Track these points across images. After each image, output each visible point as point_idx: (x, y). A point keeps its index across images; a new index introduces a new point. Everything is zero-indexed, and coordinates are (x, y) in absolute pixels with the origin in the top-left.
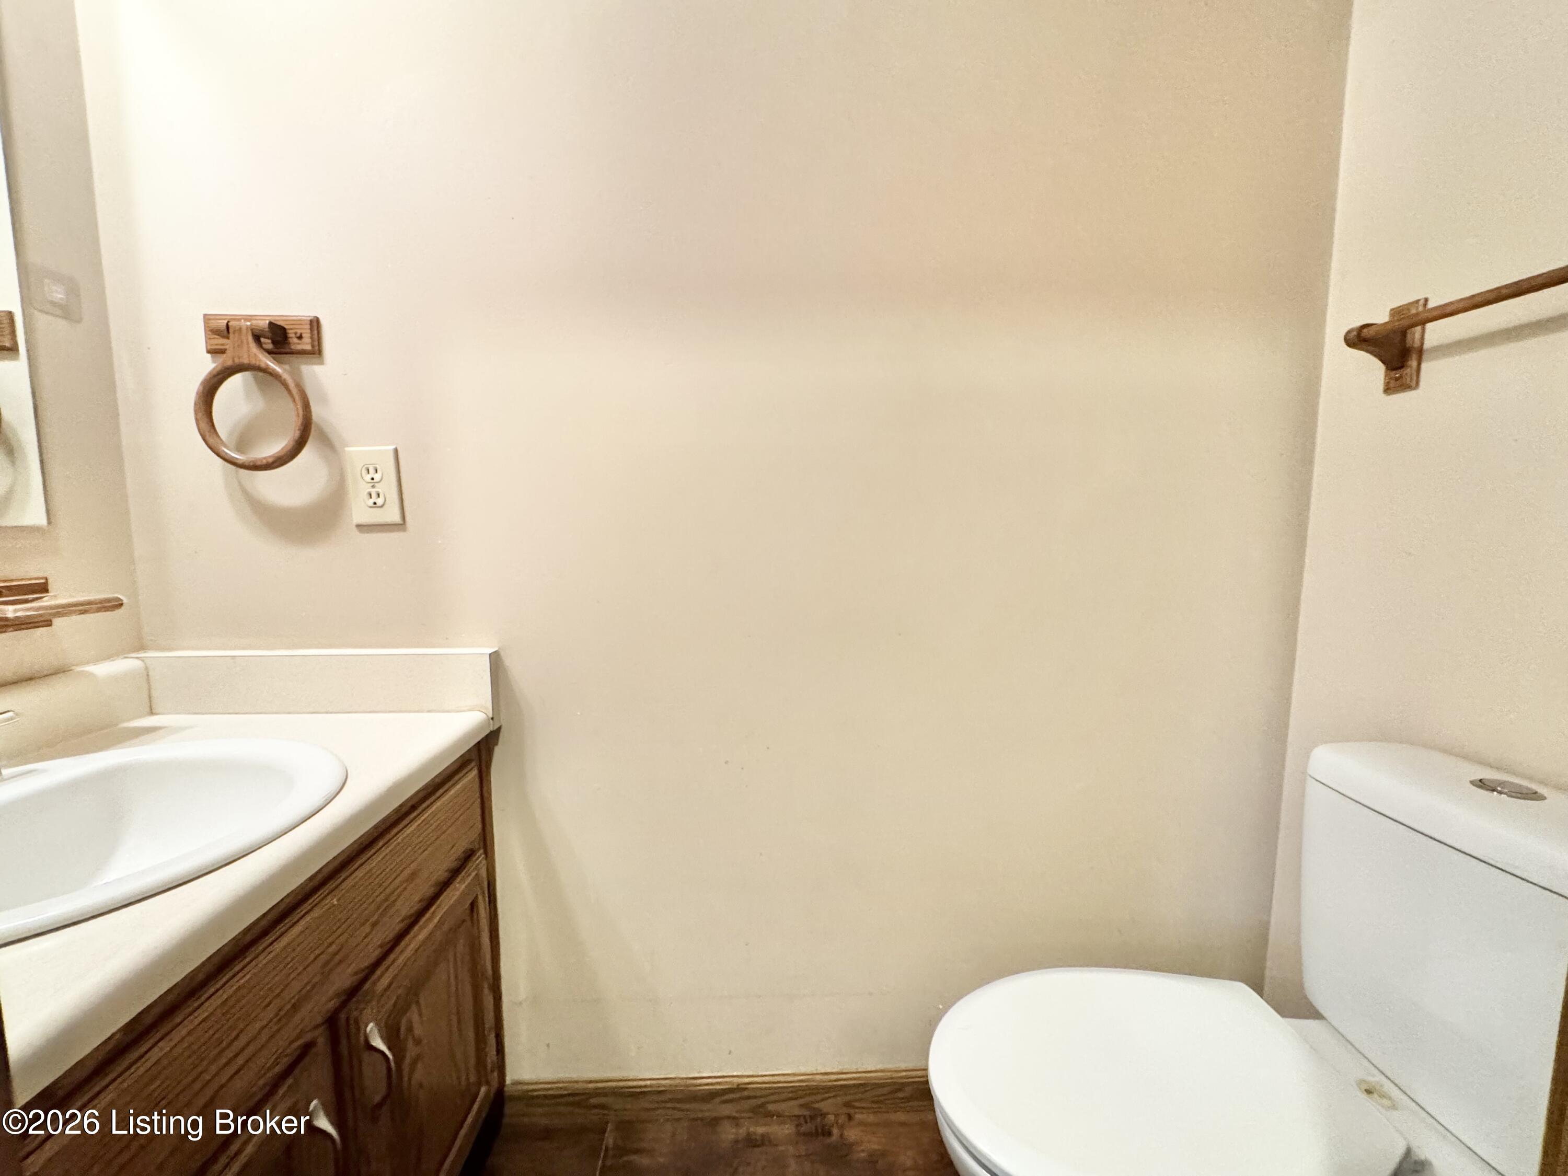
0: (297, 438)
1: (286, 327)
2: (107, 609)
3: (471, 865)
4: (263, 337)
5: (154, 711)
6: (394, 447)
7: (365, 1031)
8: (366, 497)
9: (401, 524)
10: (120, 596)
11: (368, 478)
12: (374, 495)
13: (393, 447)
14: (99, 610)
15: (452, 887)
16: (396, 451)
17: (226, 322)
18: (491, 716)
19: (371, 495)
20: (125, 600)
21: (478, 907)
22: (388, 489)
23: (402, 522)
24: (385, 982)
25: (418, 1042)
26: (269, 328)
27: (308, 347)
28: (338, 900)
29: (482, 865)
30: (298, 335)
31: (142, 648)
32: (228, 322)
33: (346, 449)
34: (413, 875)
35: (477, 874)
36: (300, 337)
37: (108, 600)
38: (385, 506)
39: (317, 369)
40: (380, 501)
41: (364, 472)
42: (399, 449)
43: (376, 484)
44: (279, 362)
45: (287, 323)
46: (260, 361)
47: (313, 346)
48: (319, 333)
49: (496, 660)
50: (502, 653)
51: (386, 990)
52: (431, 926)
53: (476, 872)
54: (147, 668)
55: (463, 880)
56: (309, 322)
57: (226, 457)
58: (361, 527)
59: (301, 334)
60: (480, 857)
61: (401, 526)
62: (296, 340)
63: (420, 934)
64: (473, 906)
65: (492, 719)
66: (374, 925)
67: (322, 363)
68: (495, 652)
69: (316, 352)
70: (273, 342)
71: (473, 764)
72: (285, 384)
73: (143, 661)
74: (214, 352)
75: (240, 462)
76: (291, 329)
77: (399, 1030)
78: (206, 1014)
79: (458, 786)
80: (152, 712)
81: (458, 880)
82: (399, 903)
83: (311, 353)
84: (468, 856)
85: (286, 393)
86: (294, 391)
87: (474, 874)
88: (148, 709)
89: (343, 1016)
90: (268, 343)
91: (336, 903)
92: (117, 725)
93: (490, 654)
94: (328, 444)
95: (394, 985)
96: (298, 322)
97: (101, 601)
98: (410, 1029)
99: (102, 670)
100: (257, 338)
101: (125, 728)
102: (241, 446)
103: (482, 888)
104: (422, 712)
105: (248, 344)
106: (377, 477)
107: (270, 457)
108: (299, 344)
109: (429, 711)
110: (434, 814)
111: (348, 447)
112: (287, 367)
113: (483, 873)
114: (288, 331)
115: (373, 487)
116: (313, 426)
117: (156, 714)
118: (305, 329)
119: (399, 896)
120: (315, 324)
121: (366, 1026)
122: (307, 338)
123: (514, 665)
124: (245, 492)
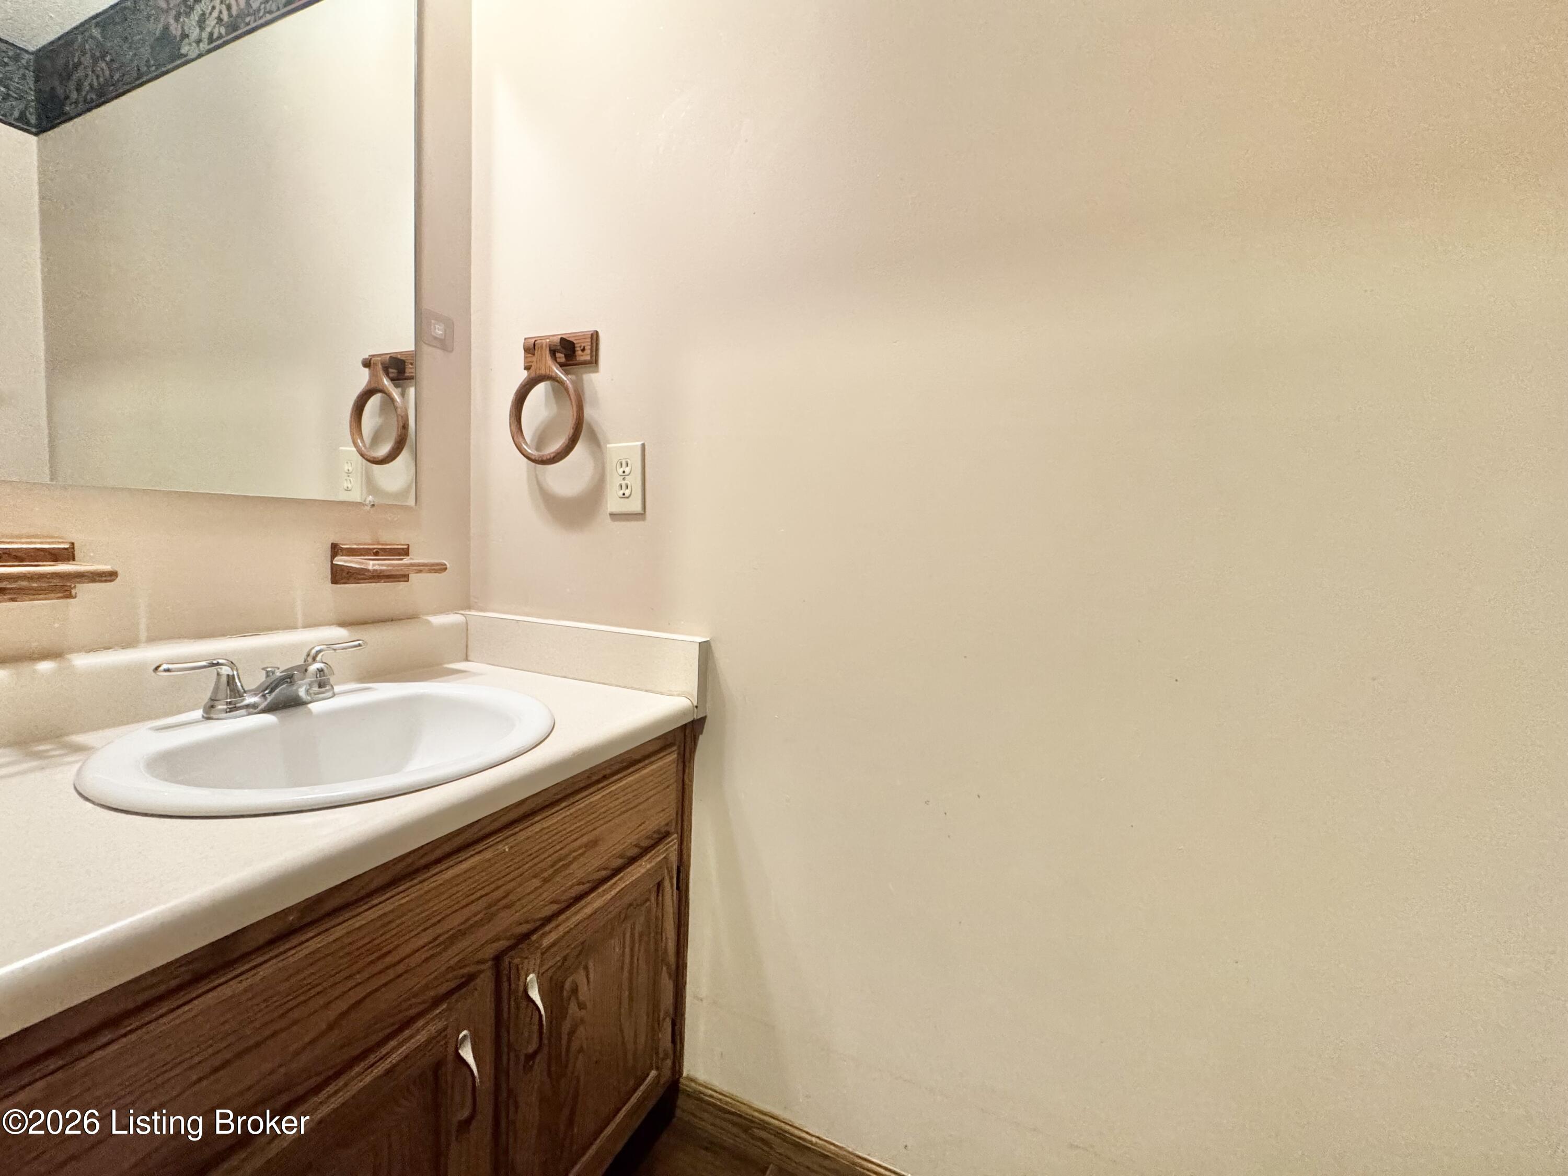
0: (570, 436)
1: (575, 342)
2: (436, 571)
3: (661, 847)
4: (558, 352)
5: (469, 658)
6: (642, 442)
7: (526, 979)
8: (618, 487)
9: (642, 514)
10: (446, 563)
11: (620, 471)
12: (624, 487)
13: (639, 443)
14: (430, 571)
15: (637, 864)
16: (643, 446)
17: (533, 340)
18: (695, 704)
19: (621, 486)
20: (448, 566)
21: (663, 888)
22: (634, 481)
23: (642, 512)
24: (553, 937)
25: (582, 1006)
26: (560, 343)
27: (588, 358)
28: (511, 848)
29: (672, 849)
30: (582, 348)
31: (469, 608)
32: (535, 341)
33: (608, 446)
34: (594, 843)
35: (665, 858)
36: (583, 350)
37: (438, 564)
38: (630, 498)
39: (593, 376)
40: (627, 493)
41: (619, 465)
42: (646, 444)
43: (626, 477)
44: (567, 373)
45: (576, 338)
46: (553, 371)
47: (591, 357)
48: (597, 344)
49: (705, 650)
50: (713, 645)
51: (553, 944)
52: (608, 897)
53: (665, 855)
54: (467, 623)
55: (650, 861)
56: (590, 336)
57: (525, 453)
58: (615, 516)
59: (584, 347)
60: (674, 839)
61: (640, 516)
62: (580, 352)
63: (596, 902)
64: (659, 885)
65: (697, 707)
66: (545, 881)
67: (597, 371)
68: (707, 641)
69: (594, 362)
70: (566, 356)
71: (675, 748)
72: (566, 389)
73: (466, 618)
74: (527, 368)
75: (533, 457)
76: (578, 343)
77: (562, 988)
78: (364, 922)
79: (654, 767)
80: (467, 659)
81: (645, 859)
82: (574, 866)
83: (590, 363)
84: (661, 837)
85: (568, 399)
86: (573, 396)
87: (662, 856)
88: (464, 656)
89: (507, 960)
90: (561, 357)
91: (507, 850)
92: (441, 664)
93: (699, 643)
94: (596, 442)
95: (563, 943)
96: (582, 336)
97: (433, 565)
98: (575, 990)
99: (438, 620)
100: (553, 352)
101: (447, 668)
102: (539, 446)
103: (670, 872)
104: (642, 690)
105: (546, 357)
106: (627, 470)
107: (553, 453)
108: (582, 355)
109: (646, 691)
110: (624, 789)
111: (609, 444)
112: (573, 377)
113: (674, 858)
114: (576, 345)
115: (624, 479)
116: (584, 426)
117: (469, 661)
118: (587, 342)
119: (575, 859)
120: (595, 336)
121: (527, 976)
122: (588, 351)
123: (723, 659)
124: (538, 483)
